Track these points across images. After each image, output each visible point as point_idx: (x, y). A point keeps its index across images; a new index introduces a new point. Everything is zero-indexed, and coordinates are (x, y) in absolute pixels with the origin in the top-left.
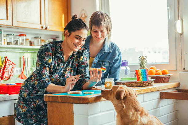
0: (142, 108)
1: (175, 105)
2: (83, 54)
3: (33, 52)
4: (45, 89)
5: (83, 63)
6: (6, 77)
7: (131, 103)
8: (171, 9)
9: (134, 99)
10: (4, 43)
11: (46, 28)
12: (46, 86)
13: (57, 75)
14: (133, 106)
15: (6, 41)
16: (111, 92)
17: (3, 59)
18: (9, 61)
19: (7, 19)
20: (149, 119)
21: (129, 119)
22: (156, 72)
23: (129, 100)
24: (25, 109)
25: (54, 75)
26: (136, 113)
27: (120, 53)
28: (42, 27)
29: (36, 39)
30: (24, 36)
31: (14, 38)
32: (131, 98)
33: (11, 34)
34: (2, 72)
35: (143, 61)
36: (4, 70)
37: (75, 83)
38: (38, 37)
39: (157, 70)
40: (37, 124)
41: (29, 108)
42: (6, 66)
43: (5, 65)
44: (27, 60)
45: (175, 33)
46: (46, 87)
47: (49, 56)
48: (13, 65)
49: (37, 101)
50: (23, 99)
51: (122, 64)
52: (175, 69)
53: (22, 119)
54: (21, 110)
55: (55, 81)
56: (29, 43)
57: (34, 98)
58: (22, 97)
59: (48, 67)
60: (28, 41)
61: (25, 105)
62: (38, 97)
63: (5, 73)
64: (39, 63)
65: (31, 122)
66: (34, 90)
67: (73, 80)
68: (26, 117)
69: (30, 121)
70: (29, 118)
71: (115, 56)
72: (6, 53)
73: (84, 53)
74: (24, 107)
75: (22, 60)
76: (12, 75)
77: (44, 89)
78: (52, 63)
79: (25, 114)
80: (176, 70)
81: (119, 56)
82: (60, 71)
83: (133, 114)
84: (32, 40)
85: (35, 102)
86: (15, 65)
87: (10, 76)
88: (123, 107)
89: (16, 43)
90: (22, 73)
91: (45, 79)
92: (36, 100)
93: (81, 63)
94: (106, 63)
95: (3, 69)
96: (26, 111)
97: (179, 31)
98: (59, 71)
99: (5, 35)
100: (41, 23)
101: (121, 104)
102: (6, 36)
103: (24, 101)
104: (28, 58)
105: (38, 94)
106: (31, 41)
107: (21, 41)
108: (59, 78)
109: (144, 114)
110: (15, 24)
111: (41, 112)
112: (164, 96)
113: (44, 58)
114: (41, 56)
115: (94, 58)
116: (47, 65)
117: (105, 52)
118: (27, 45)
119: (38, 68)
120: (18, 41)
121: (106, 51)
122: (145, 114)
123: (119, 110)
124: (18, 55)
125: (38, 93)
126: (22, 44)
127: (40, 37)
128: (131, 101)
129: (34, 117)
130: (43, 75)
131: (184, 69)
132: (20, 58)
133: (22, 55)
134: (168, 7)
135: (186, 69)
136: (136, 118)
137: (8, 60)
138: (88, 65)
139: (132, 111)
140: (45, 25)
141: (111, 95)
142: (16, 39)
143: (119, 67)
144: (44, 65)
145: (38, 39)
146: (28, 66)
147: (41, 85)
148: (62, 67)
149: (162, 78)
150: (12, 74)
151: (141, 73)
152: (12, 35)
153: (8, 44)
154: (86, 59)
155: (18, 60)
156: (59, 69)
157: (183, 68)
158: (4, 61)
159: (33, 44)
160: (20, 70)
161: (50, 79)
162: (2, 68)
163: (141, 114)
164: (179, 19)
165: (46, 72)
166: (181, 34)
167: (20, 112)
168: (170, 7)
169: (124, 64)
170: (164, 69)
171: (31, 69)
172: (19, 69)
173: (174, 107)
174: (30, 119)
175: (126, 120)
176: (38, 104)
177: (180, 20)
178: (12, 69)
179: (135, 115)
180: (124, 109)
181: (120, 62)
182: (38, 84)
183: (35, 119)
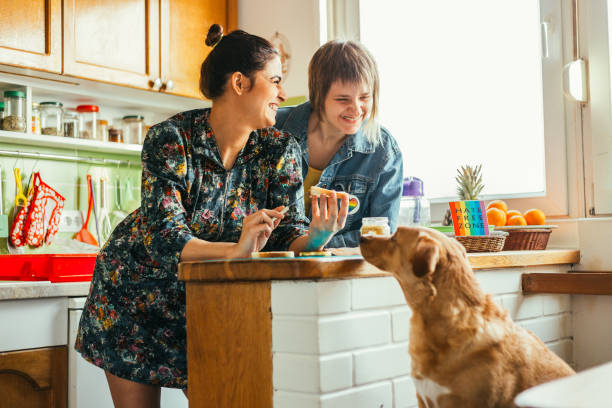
0: (487, 296)
1: (565, 318)
2: (284, 151)
3: (119, 162)
4: (178, 254)
5: (285, 178)
6: (35, 236)
7: (454, 281)
8: (552, 28)
9: (463, 271)
10: (33, 129)
11: (164, 86)
12: (179, 244)
13: (206, 211)
14: (458, 292)
15: (37, 122)
16: (391, 244)
17: (26, 181)
18: (46, 186)
19: (47, 51)
20: (509, 329)
21: (449, 328)
22: (508, 216)
23: (448, 273)
24: (113, 320)
25: (199, 213)
26: (468, 309)
27: (398, 156)
28: (152, 84)
29: (129, 122)
30: (92, 111)
31: (64, 115)
32: (453, 266)
33: (54, 103)
34: (24, 220)
35: (470, 180)
36: (28, 214)
37: (270, 230)
38: (136, 117)
39: (509, 212)
40: (146, 365)
41: (123, 314)
42: (37, 203)
43: (34, 198)
44: (98, 187)
45: (565, 99)
46: (180, 250)
47: (177, 155)
48: (58, 200)
49: (151, 296)
50: (105, 288)
51: (405, 187)
52: (565, 213)
53: (100, 351)
54: (97, 323)
55: (202, 230)
56: (106, 134)
57: (140, 286)
58: (103, 282)
59: (178, 188)
60: (104, 127)
61: (112, 307)
62: (153, 284)
63: (34, 223)
64: (151, 180)
65: (128, 360)
66: (138, 262)
67: (264, 222)
68: (113, 346)
69: (125, 356)
70: (122, 346)
71: (385, 163)
72: (34, 161)
73: (288, 148)
74: (109, 312)
75: (85, 186)
76: (52, 231)
77: (174, 255)
78: (187, 177)
79: (110, 334)
80: (568, 215)
81: (395, 163)
82: (215, 200)
83: (461, 314)
84: (118, 127)
85: (144, 298)
86: (63, 199)
87: (47, 234)
88: (431, 293)
89: (69, 130)
90: (85, 226)
91: (174, 225)
92: (148, 294)
93: (281, 178)
94: (357, 185)
95: (26, 210)
96: (115, 326)
97: (577, 93)
98: (210, 200)
99: (36, 105)
100: (147, 71)
101: (424, 283)
102: (39, 108)
103: (109, 294)
104: (101, 181)
105: (154, 276)
106: (115, 128)
107: (82, 128)
108: (215, 222)
109: (492, 312)
110: (71, 68)
111: (160, 331)
112: (534, 286)
113: (164, 164)
114: (154, 158)
115: (322, 170)
116: (173, 183)
117: (354, 153)
118: (101, 140)
119: (150, 196)
120: (75, 125)
121: (357, 150)
122: (497, 315)
123: (419, 301)
124: (74, 171)
125: (152, 273)
126: (85, 135)
127: (142, 118)
128: (454, 275)
129: (139, 345)
130: (165, 214)
131: (593, 212)
132: (79, 182)
133: (83, 171)
134: (541, 21)
135: (597, 212)
136: (469, 323)
137: (41, 183)
138: (300, 184)
139: (456, 305)
140: (160, 76)
141: (391, 253)
142: (68, 121)
143: (395, 195)
144: (166, 182)
145: (133, 125)
146: (102, 206)
147: (163, 245)
148: (218, 187)
149: (524, 234)
150: (55, 228)
151: (466, 210)
152: (58, 105)
153: (43, 132)
154: (295, 165)
155: (73, 185)
156: (210, 191)
157: (589, 207)
158: (31, 186)
159: (119, 136)
160: (77, 218)
161: (189, 225)
162: (23, 208)
163: (486, 312)
164: (575, 60)
165: (175, 205)
166: (584, 105)
167: (95, 331)
168: (549, 21)
169: (411, 189)
170: (533, 210)
171: (112, 216)
172: (74, 214)
173: (564, 324)
174: (126, 351)
175: (440, 331)
176: (153, 303)
177: (579, 61)
178: (53, 214)
179: (468, 315)
180: (432, 298)
181: (398, 181)
182: (153, 242)
183: (141, 351)
